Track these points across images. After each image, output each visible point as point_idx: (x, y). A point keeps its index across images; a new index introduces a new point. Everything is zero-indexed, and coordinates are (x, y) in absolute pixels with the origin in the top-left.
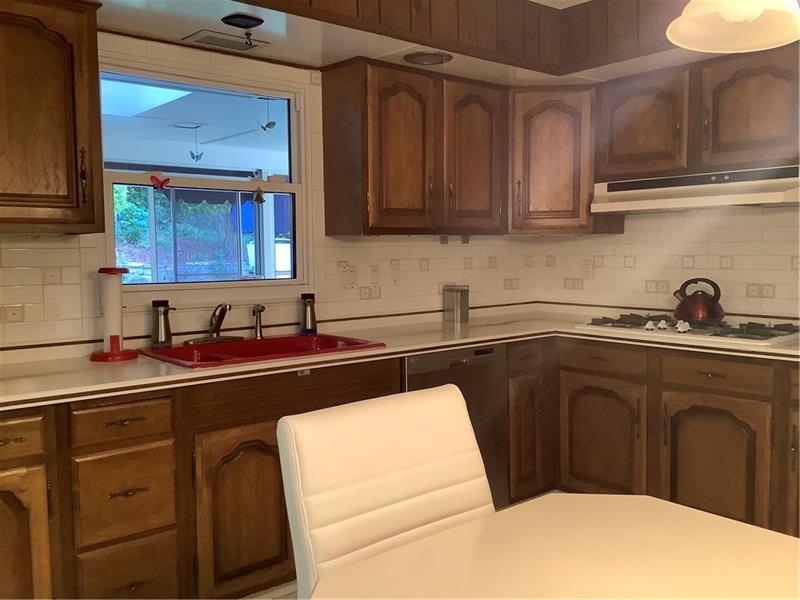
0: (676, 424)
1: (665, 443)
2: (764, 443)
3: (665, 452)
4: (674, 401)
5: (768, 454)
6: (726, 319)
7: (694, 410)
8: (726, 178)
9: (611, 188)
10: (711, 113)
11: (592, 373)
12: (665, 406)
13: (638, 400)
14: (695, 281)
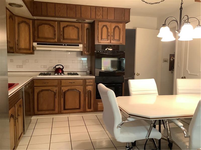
0: (65, 93)
1: (62, 98)
2: (82, 93)
3: (62, 100)
4: (64, 89)
5: (82, 95)
6: (64, 73)
7: (68, 90)
8: (66, 45)
9: (38, 44)
10: (62, 32)
11: (44, 86)
12: (62, 90)
13: (56, 90)
14: (58, 65)
